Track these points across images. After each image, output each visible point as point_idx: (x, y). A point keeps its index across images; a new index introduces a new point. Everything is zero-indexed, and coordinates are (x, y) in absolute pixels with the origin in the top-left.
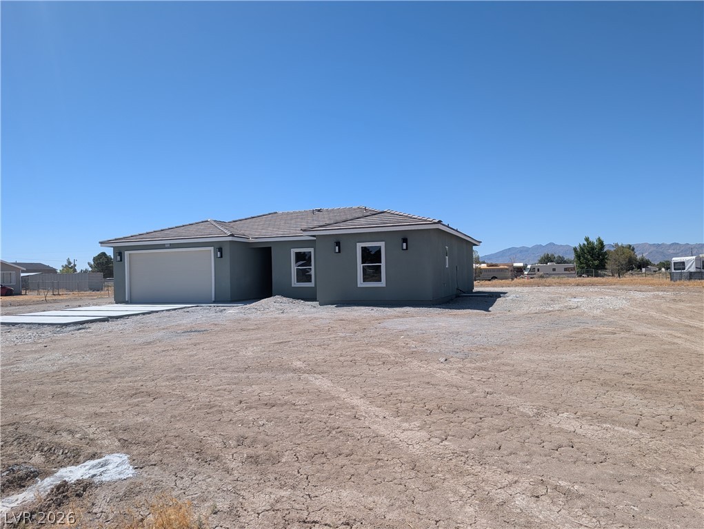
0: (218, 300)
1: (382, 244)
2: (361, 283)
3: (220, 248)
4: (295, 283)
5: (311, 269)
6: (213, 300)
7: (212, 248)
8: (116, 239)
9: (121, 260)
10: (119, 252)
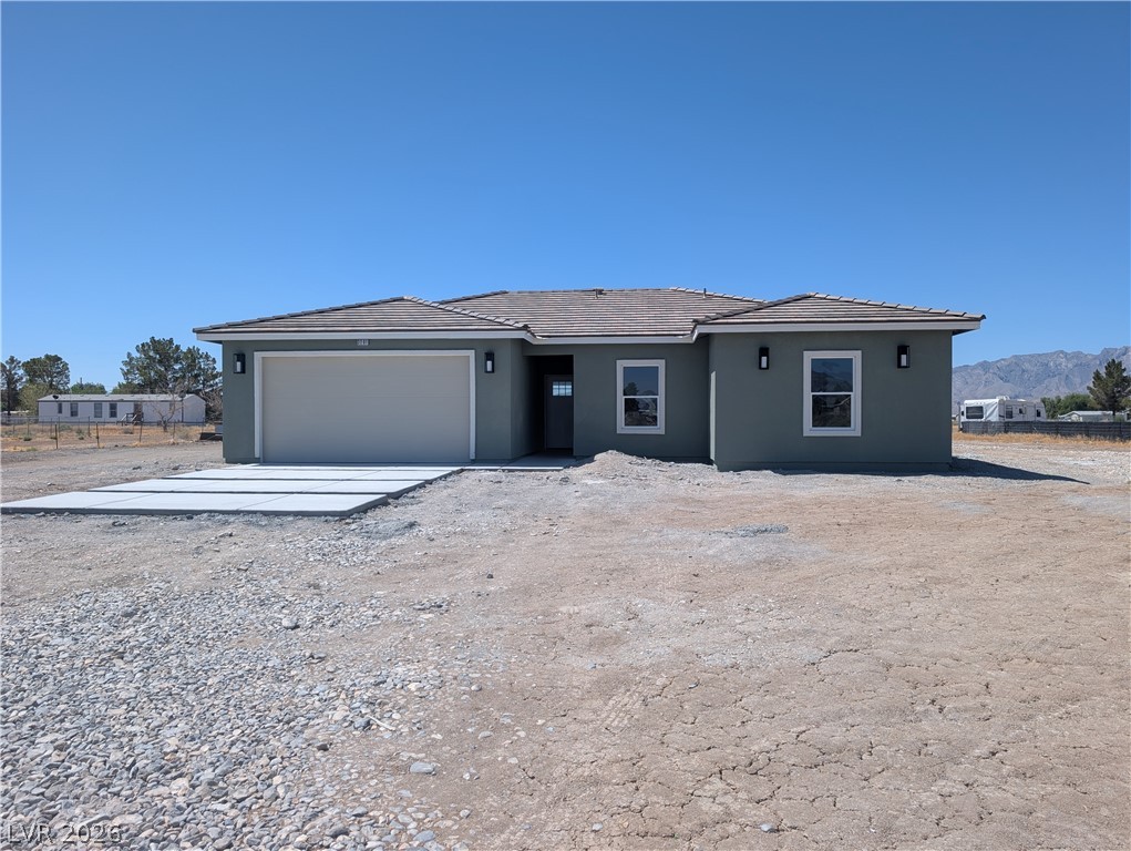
0: (483, 458)
1: (856, 356)
2: (809, 430)
3: (488, 352)
4: (622, 427)
5: (655, 401)
6: (473, 456)
7: (471, 353)
8: (230, 326)
9: (243, 371)
10: (239, 356)
